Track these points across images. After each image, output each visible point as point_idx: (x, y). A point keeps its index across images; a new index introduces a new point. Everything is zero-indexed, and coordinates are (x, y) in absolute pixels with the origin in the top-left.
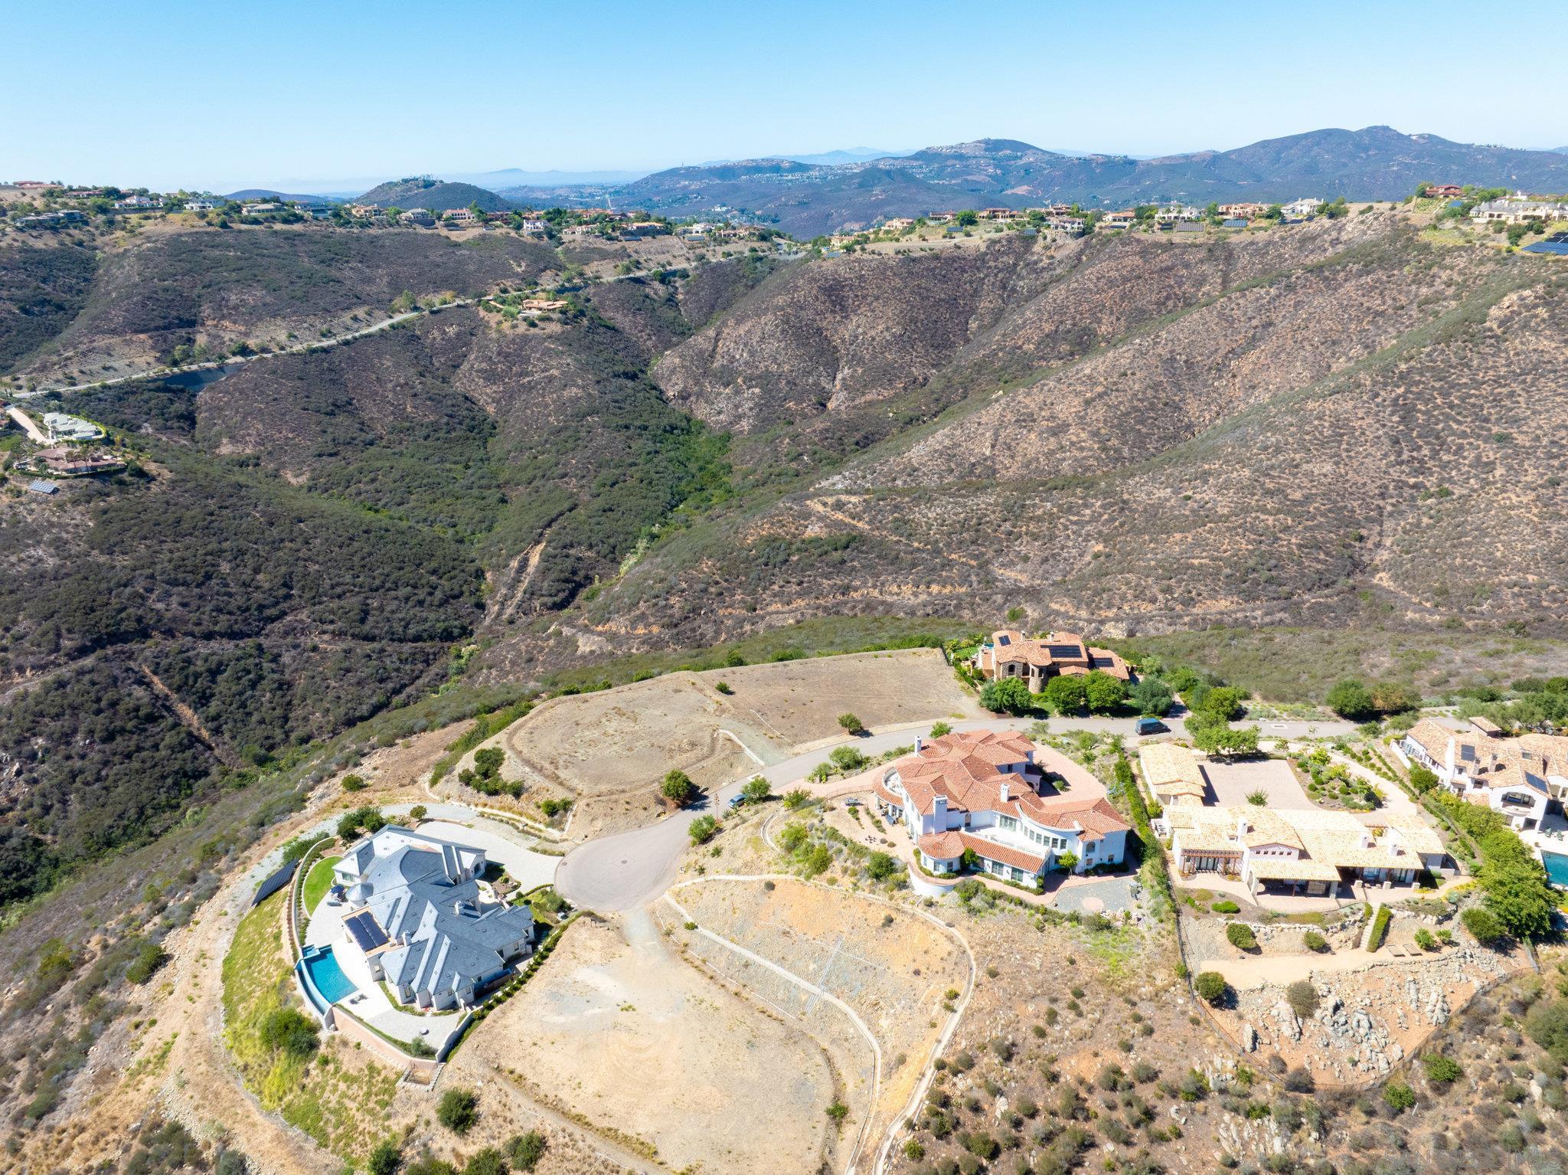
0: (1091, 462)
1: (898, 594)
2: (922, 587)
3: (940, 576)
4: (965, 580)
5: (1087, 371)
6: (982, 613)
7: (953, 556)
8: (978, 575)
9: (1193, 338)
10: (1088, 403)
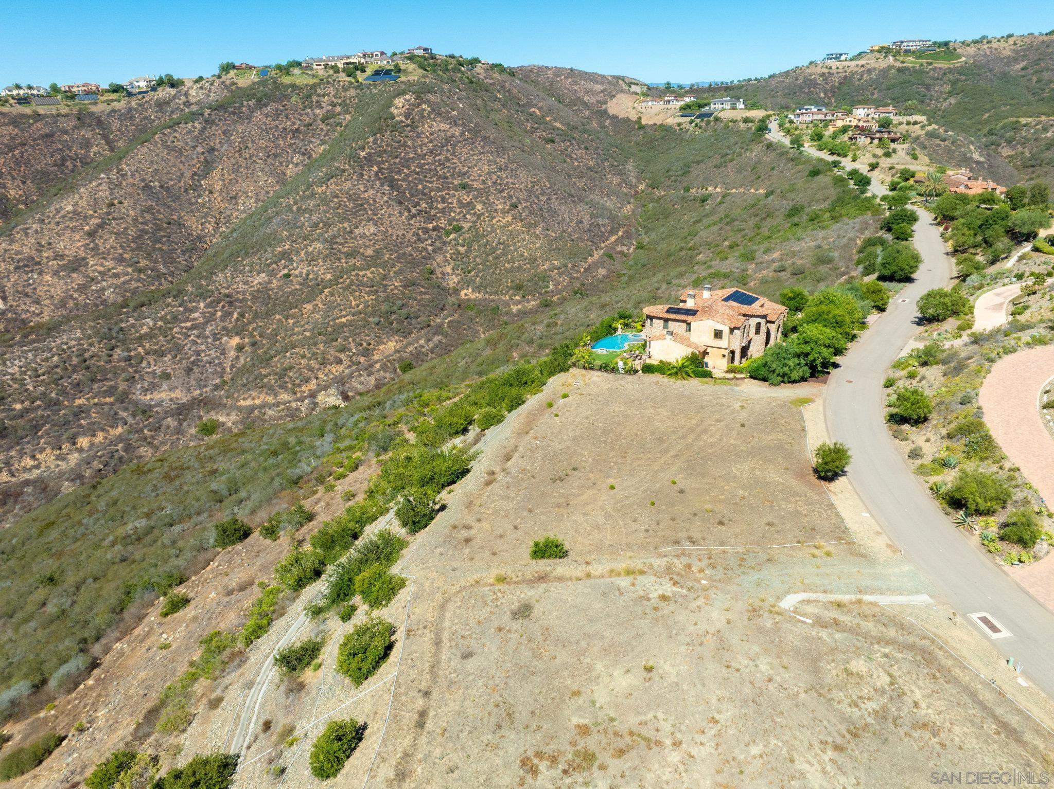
0: (134, 284)
1: (37, 467)
2: (66, 447)
3: (81, 426)
4: (114, 420)
5: (69, 208)
6: (164, 443)
7: (78, 402)
8: (126, 409)
9: (155, 167)
10: (91, 234)
